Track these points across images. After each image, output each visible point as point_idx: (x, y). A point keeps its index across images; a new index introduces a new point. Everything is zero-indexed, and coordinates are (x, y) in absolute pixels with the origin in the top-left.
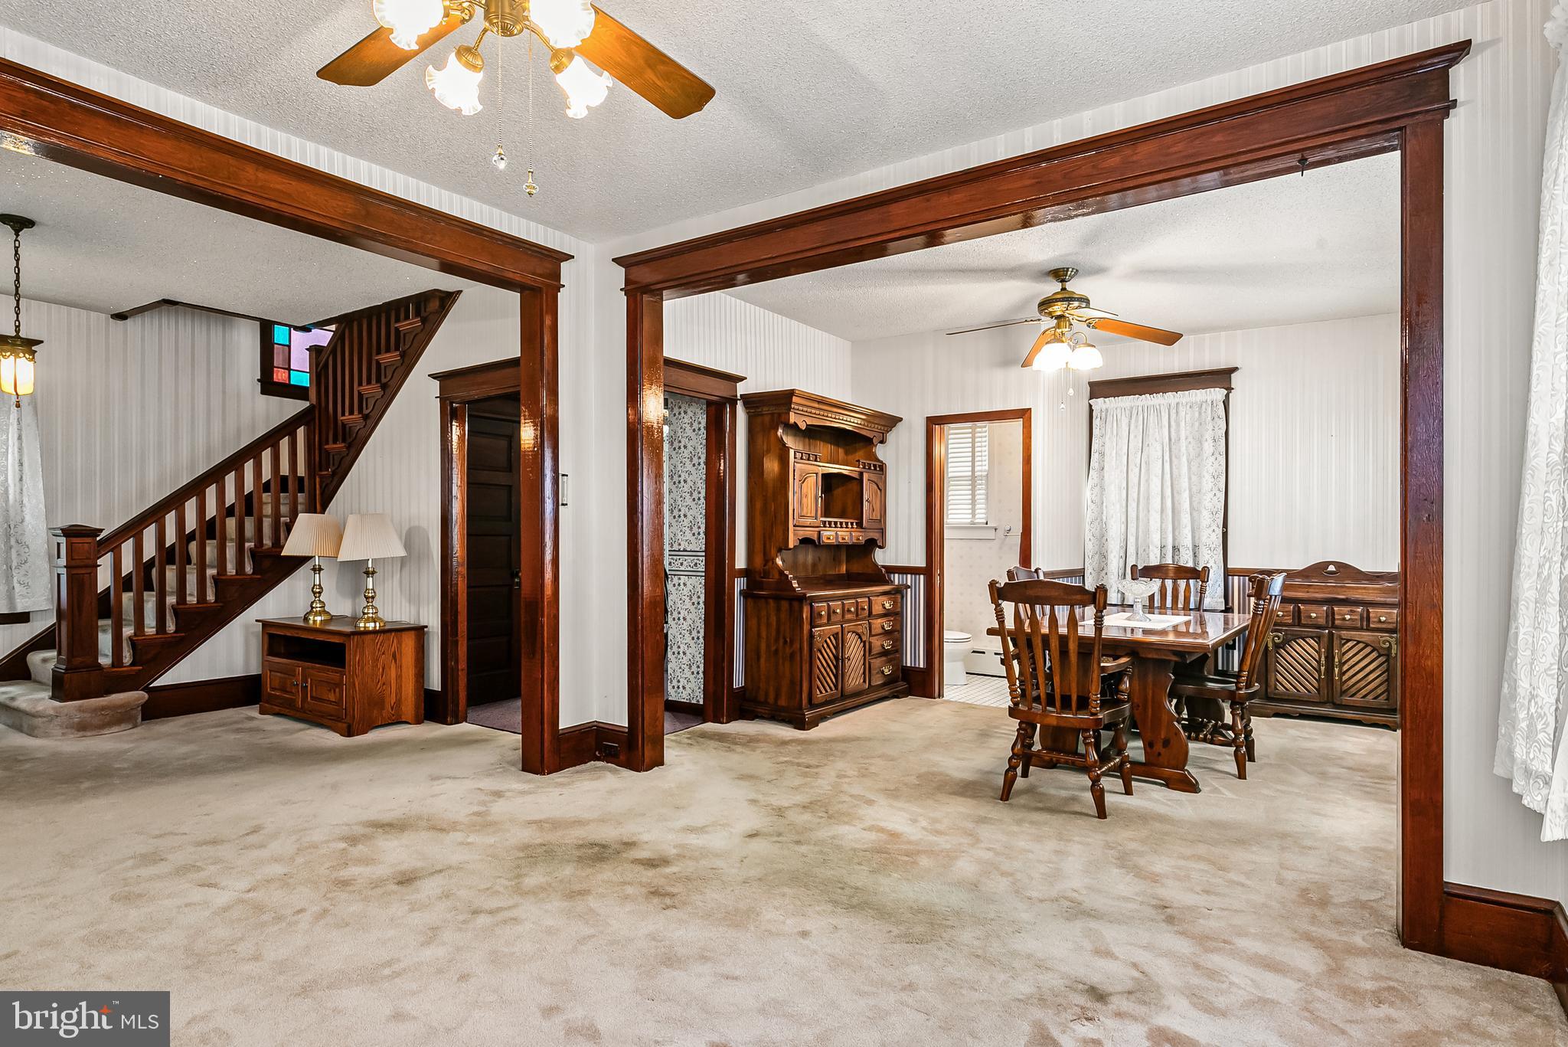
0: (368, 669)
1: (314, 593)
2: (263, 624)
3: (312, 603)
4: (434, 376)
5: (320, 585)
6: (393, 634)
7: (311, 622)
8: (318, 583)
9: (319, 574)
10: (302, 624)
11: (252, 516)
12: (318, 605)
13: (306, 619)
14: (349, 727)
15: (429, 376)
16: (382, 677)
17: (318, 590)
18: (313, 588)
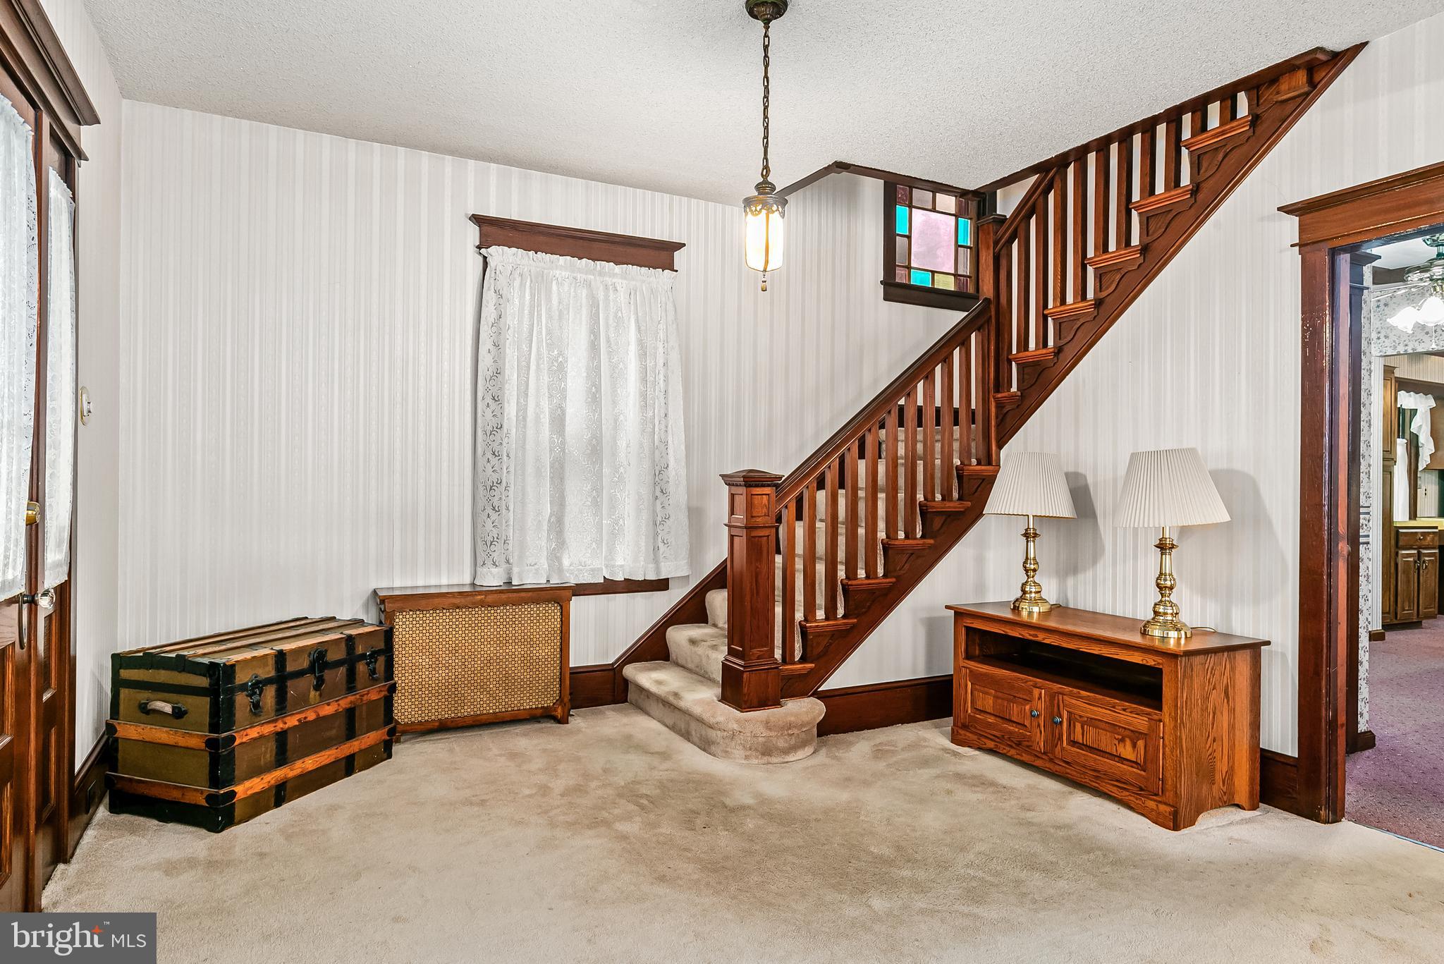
0: (1196, 714)
1: (1027, 571)
2: (956, 613)
3: (1024, 585)
4: (1288, 210)
5: (1034, 559)
6: (1226, 654)
7: (1024, 613)
8: (1032, 556)
9: (1034, 541)
10: (1008, 615)
11: (864, 458)
12: (1033, 590)
13: (1016, 609)
14: (1175, 814)
15: (1279, 209)
16: (1212, 728)
17: (1032, 567)
18: (1025, 563)
